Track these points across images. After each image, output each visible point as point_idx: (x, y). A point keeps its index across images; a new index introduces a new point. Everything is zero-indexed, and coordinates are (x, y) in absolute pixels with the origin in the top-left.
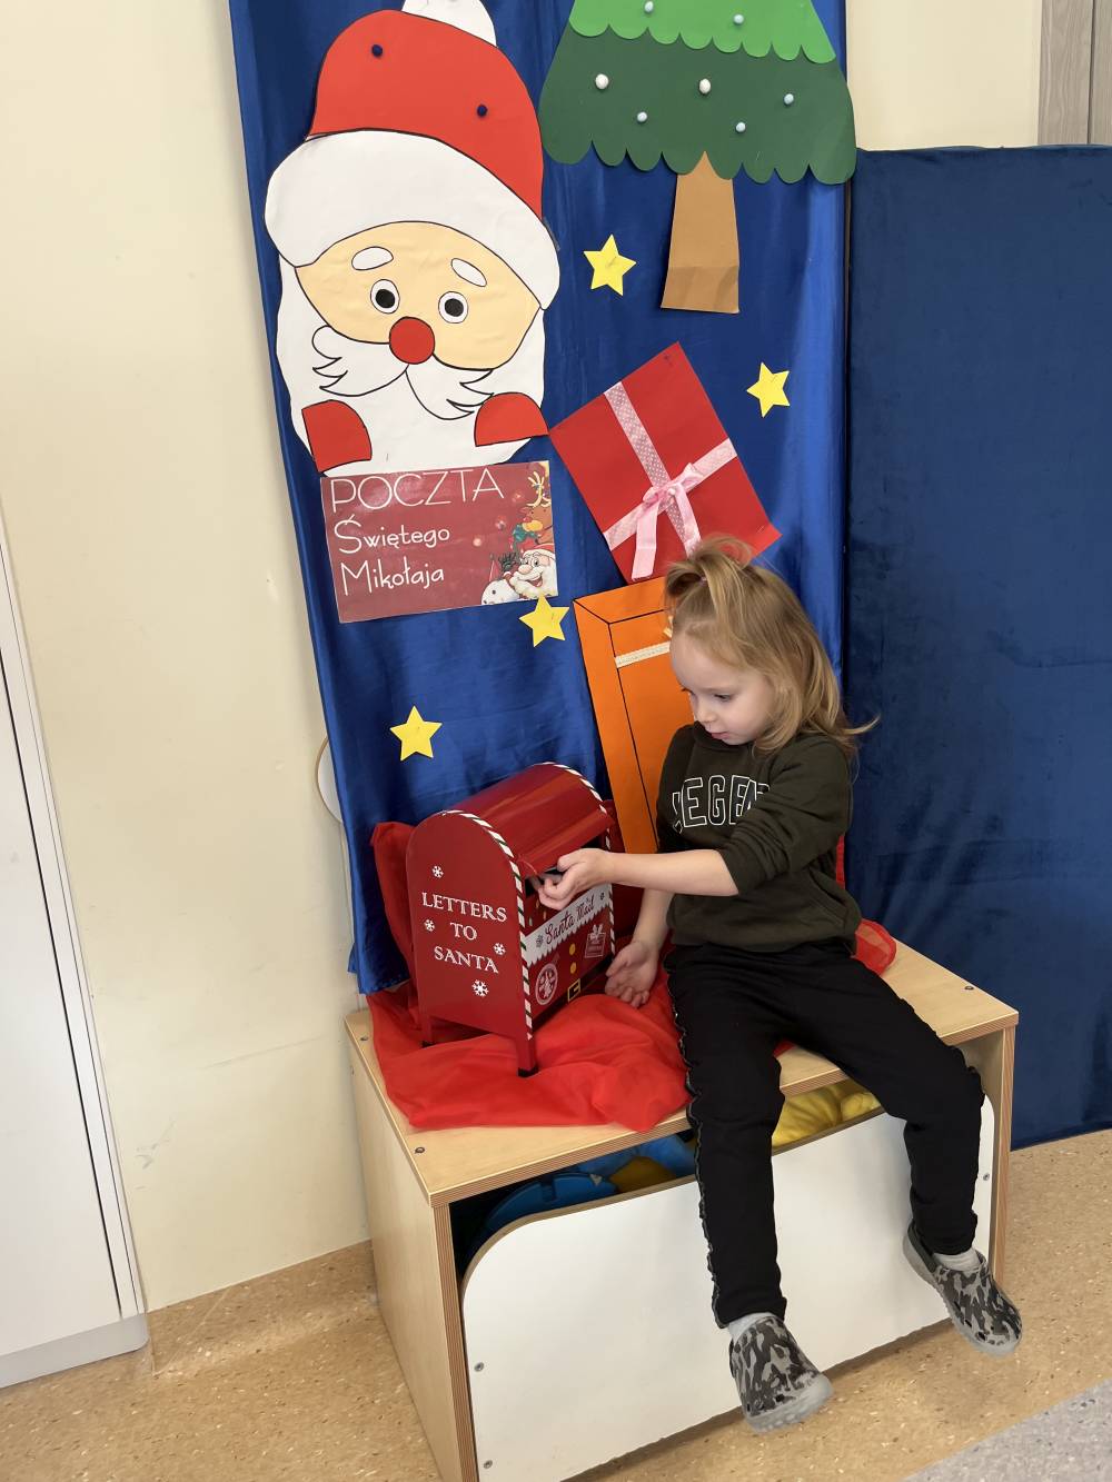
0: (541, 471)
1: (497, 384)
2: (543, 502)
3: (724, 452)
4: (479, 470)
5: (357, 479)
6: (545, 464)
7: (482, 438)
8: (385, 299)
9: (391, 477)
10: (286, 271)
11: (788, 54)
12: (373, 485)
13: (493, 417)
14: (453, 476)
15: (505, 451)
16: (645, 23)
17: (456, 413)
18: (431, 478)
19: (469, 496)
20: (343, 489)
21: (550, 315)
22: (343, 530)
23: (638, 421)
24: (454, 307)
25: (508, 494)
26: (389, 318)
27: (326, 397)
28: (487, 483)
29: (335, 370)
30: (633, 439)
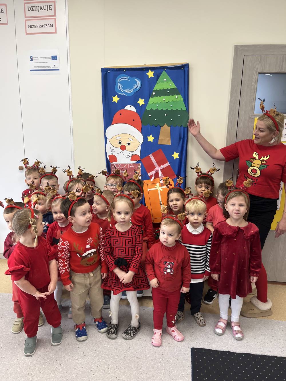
0: (140, 165)
1: (134, 153)
2: (140, 169)
3: (168, 164)
4: (131, 164)
5: (115, 164)
6: (140, 164)
7: (132, 160)
8: (120, 143)
9: (120, 164)
10: (108, 140)
11: (179, 109)
12: (117, 165)
13: (133, 158)
14: (127, 165)
15: (135, 162)
16: (157, 107)
17: (128, 157)
18: (124, 165)
19: (129, 167)
20: (113, 165)
21: (142, 145)
22: (113, 170)
23: (154, 159)
24: (129, 144)
25: (135, 167)
26: (120, 145)
27: (112, 154)
28: (132, 166)
29: (113, 151)
30: (153, 161)
